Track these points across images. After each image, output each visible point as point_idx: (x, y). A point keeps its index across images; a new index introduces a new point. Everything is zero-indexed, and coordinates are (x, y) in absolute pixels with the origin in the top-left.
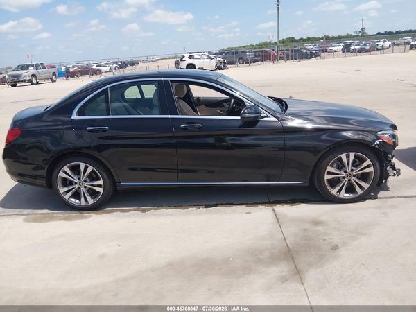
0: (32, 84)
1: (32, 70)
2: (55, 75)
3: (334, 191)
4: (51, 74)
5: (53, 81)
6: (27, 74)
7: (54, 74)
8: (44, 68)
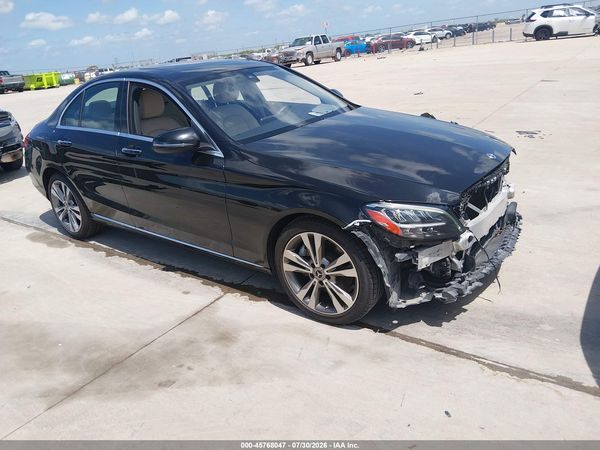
0: (307, 64)
1: (309, 46)
2: (341, 51)
3: (301, 294)
4: (334, 51)
5: (337, 60)
6: (301, 51)
7: (339, 49)
8: (325, 41)
